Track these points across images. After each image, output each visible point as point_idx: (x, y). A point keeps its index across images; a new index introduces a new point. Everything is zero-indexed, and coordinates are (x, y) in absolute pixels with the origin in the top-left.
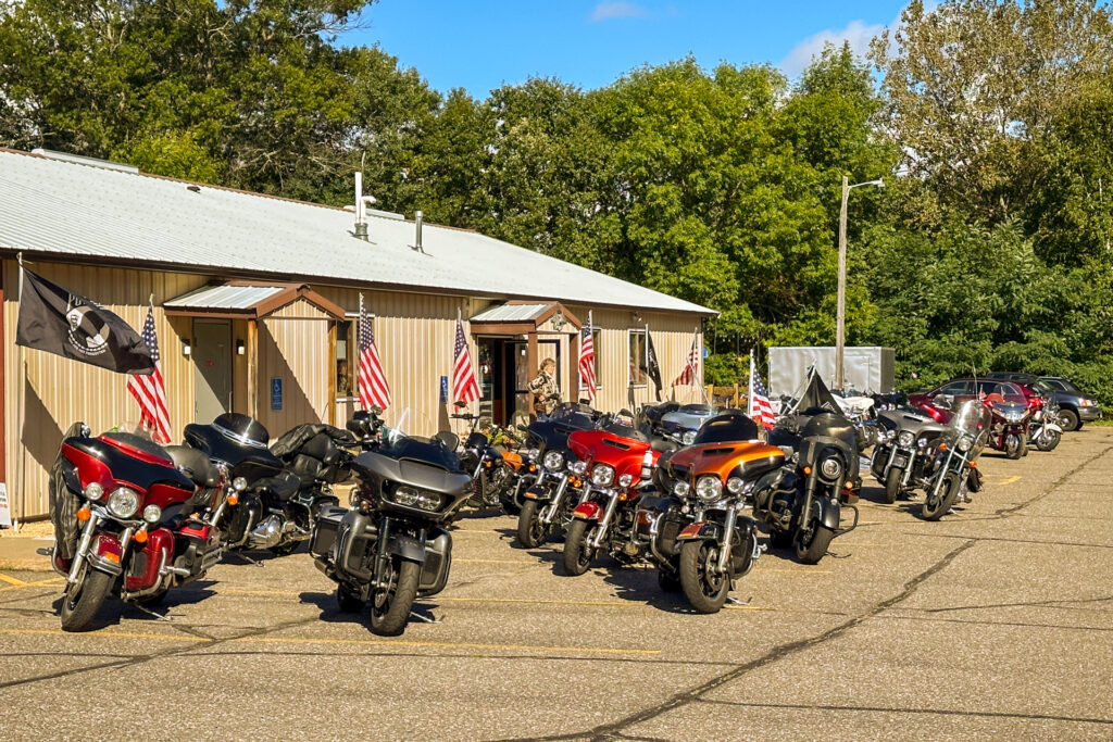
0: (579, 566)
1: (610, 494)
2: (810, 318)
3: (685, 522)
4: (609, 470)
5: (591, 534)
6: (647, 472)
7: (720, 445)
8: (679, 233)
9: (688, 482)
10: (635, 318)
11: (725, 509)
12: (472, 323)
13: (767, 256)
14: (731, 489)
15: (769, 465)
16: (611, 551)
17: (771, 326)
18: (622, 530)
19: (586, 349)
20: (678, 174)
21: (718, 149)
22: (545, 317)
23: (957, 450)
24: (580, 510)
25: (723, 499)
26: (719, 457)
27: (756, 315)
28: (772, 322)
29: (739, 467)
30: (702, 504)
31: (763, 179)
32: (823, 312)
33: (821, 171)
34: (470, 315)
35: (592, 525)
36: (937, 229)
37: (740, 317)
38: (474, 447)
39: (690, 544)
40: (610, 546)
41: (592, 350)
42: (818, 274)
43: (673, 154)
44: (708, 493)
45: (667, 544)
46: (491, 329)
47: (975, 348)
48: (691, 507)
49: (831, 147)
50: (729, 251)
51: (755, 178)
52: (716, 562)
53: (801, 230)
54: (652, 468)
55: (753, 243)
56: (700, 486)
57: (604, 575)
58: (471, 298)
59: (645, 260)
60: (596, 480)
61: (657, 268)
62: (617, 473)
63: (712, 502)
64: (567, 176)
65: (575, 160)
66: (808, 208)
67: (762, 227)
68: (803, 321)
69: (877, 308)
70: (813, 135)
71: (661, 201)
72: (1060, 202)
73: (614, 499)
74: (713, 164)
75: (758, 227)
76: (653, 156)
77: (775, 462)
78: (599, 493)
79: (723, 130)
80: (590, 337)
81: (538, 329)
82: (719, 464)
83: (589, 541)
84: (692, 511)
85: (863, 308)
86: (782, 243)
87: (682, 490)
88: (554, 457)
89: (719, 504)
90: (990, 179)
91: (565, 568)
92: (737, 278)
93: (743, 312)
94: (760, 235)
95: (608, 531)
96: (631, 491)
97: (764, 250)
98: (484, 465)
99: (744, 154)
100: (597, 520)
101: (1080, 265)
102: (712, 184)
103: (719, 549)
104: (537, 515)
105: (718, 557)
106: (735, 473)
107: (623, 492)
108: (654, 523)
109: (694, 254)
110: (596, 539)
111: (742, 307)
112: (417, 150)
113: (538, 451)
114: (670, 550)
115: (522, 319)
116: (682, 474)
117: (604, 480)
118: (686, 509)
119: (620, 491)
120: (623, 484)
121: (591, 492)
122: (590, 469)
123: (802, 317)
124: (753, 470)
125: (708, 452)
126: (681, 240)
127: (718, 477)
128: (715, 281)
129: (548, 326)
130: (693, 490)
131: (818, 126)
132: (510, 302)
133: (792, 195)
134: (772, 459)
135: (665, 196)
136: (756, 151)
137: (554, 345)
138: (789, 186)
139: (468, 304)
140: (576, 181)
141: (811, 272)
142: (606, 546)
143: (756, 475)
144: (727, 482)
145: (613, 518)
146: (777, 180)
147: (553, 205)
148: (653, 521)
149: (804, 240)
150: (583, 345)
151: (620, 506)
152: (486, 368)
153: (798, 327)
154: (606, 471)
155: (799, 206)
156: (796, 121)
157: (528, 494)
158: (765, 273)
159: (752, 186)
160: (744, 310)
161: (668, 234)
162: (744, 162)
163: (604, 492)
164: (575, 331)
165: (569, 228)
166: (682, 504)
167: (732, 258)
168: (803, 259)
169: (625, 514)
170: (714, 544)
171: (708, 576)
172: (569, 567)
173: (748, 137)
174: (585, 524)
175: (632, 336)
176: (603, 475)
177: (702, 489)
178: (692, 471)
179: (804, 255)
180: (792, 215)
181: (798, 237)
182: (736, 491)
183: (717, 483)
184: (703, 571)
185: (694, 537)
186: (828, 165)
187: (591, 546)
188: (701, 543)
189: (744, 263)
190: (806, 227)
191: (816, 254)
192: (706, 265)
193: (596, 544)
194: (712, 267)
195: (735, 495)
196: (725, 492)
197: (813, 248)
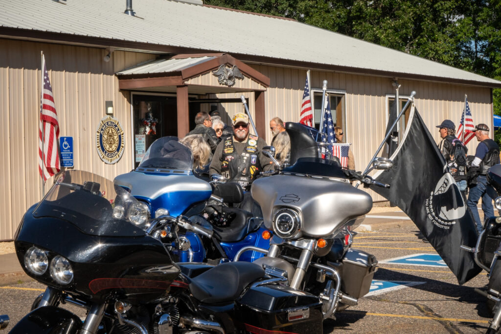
12: (120, 78)
19: (304, 111)
22: (204, 69)
80: (307, 98)
81: (190, 82)
115: (167, 71)
129: (206, 80)
132: (180, 55)
150: (303, 106)
164: (259, 87)
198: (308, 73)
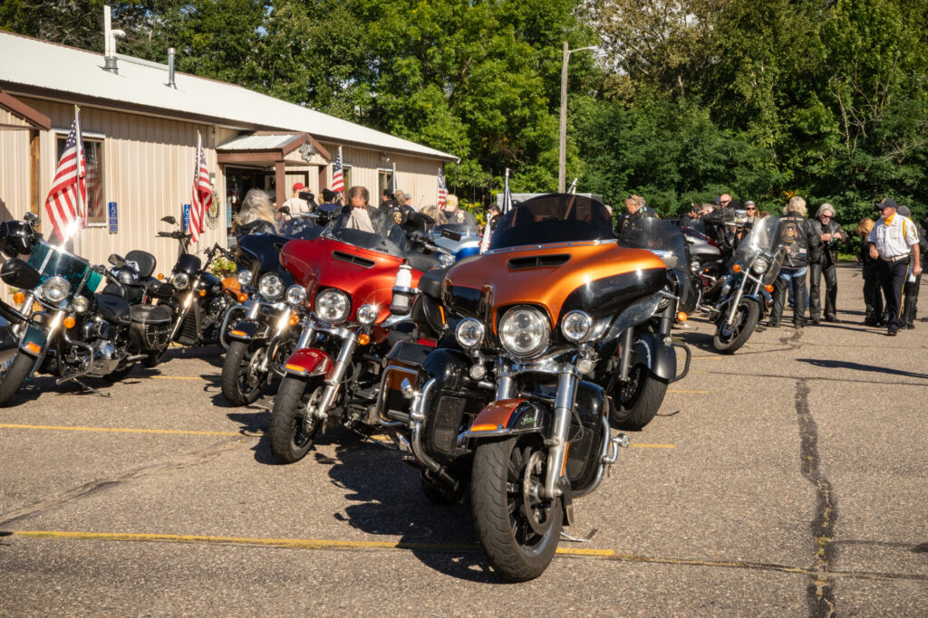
0: (295, 448)
1: (344, 333)
2: (530, 171)
3: (479, 399)
4: (342, 299)
5: (313, 398)
6: (401, 302)
7: (540, 249)
8: (419, 99)
9: (481, 318)
10: (383, 158)
11: (555, 370)
12: (219, 152)
13: (492, 119)
14: (568, 334)
15: (634, 288)
16: (346, 420)
17: (497, 178)
18: (363, 387)
19: (337, 183)
20: (417, 50)
21: (450, 28)
22: (293, 146)
23: (752, 272)
24: (296, 362)
25: (549, 352)
26: (543, 272)
27: (485, 169)
28: (498, 175)
29: (583, 287)
30: (509, 362)
31: (490, 56)
32: (540, 166)
33: (538, 49)
34: (217, 142)
35: (315, 384)
36: (630, 100)
37: (471, 170)
38: (184, 272)
39: (493, 446)
40: (345, 412)
41: (342, 185)
42: (535, 134)
43: (413, 32)
44: (523, 341)
45: (444, 438)
46: (238, 158)
47: (664, 197)
48: (488, 366)
49: (546, 30)
50: (463, 115)
51: (484, 53)
52: (541, 477)
53: (521, 97)
54: (410, 294)
55: (481, 108)
56: (506, 328)
57: (330, 462)
58: (217, 125)
59: (391, 122)
60: (322, 313)
61: (402, 129)
62: (355, 302)
63: (529, 358)
64: (326, 52)
65: (333, 39)
66: (529, 79)
67: (490, 94)
68: (524, 174)
69: (584, 163)
70: (532, 20)
71: (405, 71)
72: (731, 78)
73: (350, 343)
74: (447, 41)
75: (485, 95)
76: (398, 34)
77: (646, 281)
78: (327, 334)
79: (455, 14)
80: (340, 171)
81: (286, 158)
82: (545, 286)
83: (310, 409)
84: (491, 376)
85: (573, 163)
86: (506, 107)
87: (470, 334)
88: (273, 282)
89: (543, 362)
90: (676, 59)
91: (274, 453)
92: (468, 137)
93: (474, 166)
94: (487, 101)
95: (342, 391)
96: (377, 330)
97: (490, 113)
98: (196, 294)
99: (473, 32)
100: (323, 377)
101: (745, 129)
102: (446, 58)
103: (546, 452)
104: (249, 360)
105: (545, 467)
106: (574, 301)
107: (364, 331)
108: (418, 399)
109: (432, 117)
110: (321, 407)
111: (474, 161)
112: (198, 30)
113: (250, 274)
114: (446, 448)
115: (268, 147)
116: (467, 304)
117: (334, 314)
118: (478, 371)
119: (359, 330)
120: (362, 320)
121: (315, 332)
122: (312, 298)
123: (522, 170)
124: (609, 296)
125: (519, 263)
126: (421, 104)
127: (542, 309)
128: (450, 139)
129: (295, 156)
130: (493, 336)
131: (534, 13)
132: (260, 132)
133: (514, 67)
134: (640, 274)
135: (408, 66)
136: (483, 32)
137: (303, 176)
138: (511, 62)
139: (214, 132)
140: (333, 57)
141: (529, 132)
142: (339, 412)
143: (611, 307)
144: (560, 320)
145: (348, 372)
146: (501, 55)
147: (313, 75)
148: (416, 393)
149: (523, 105)
150: (334, 178)
151: (359, 353)
152: (234, 199)
153: (519, 178)
154: (338, 300)
155: (521, 78)
156: (517, 8)
157: (236, 333)
158: (491, 133)
159: (480, 61)
160: (474, 164)
161: (411, 100)
162: (474, 40)
163: (334, 332)
164: (324, 162)
165: (328, 96)
166: (471, 362)
167: (465, 121)
168: (523, 122)
169: (367, 365)
170: (537, 443)
171: (527, 505)
172: (279, 451)
173: (477, 19)
174: (304, 384)
175: (381, 175)
176: (332, 307)
177: (510, 333)
178: (491, 301)
179: (524, 118)
180: (514, 85)
181: (519, 102)
182: (578, 336)
183: (540, 321)
184: (517, 497)
185: (502, 432)
186: (544, 44)
187: (314, 417)
188: (514, 441)
189: (474, 123)
190: (525, 94)
191: (534, 118)
192: (443, 125)
193: (322, 413)
194: (448, 128)
195: (575, 344)
196: (556, 338)
197: (532, 113)
198: (340, 149)
